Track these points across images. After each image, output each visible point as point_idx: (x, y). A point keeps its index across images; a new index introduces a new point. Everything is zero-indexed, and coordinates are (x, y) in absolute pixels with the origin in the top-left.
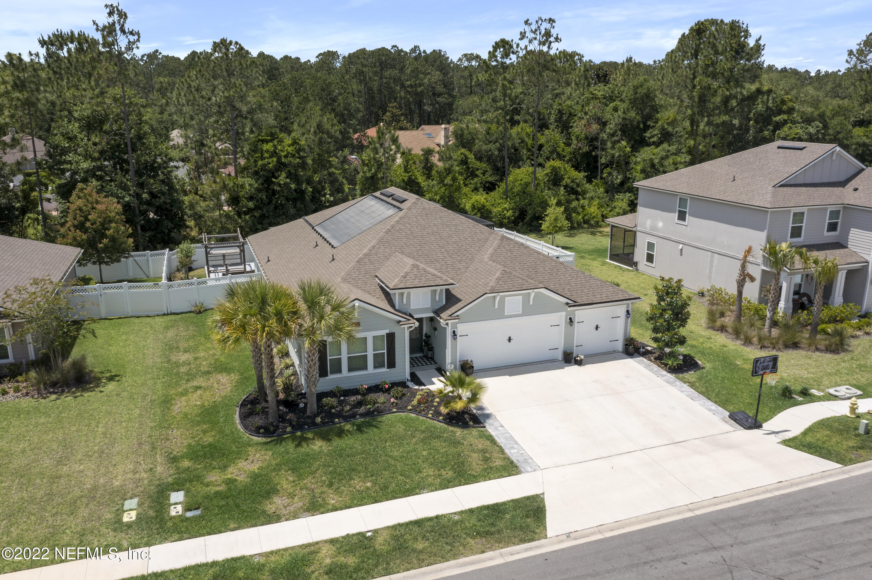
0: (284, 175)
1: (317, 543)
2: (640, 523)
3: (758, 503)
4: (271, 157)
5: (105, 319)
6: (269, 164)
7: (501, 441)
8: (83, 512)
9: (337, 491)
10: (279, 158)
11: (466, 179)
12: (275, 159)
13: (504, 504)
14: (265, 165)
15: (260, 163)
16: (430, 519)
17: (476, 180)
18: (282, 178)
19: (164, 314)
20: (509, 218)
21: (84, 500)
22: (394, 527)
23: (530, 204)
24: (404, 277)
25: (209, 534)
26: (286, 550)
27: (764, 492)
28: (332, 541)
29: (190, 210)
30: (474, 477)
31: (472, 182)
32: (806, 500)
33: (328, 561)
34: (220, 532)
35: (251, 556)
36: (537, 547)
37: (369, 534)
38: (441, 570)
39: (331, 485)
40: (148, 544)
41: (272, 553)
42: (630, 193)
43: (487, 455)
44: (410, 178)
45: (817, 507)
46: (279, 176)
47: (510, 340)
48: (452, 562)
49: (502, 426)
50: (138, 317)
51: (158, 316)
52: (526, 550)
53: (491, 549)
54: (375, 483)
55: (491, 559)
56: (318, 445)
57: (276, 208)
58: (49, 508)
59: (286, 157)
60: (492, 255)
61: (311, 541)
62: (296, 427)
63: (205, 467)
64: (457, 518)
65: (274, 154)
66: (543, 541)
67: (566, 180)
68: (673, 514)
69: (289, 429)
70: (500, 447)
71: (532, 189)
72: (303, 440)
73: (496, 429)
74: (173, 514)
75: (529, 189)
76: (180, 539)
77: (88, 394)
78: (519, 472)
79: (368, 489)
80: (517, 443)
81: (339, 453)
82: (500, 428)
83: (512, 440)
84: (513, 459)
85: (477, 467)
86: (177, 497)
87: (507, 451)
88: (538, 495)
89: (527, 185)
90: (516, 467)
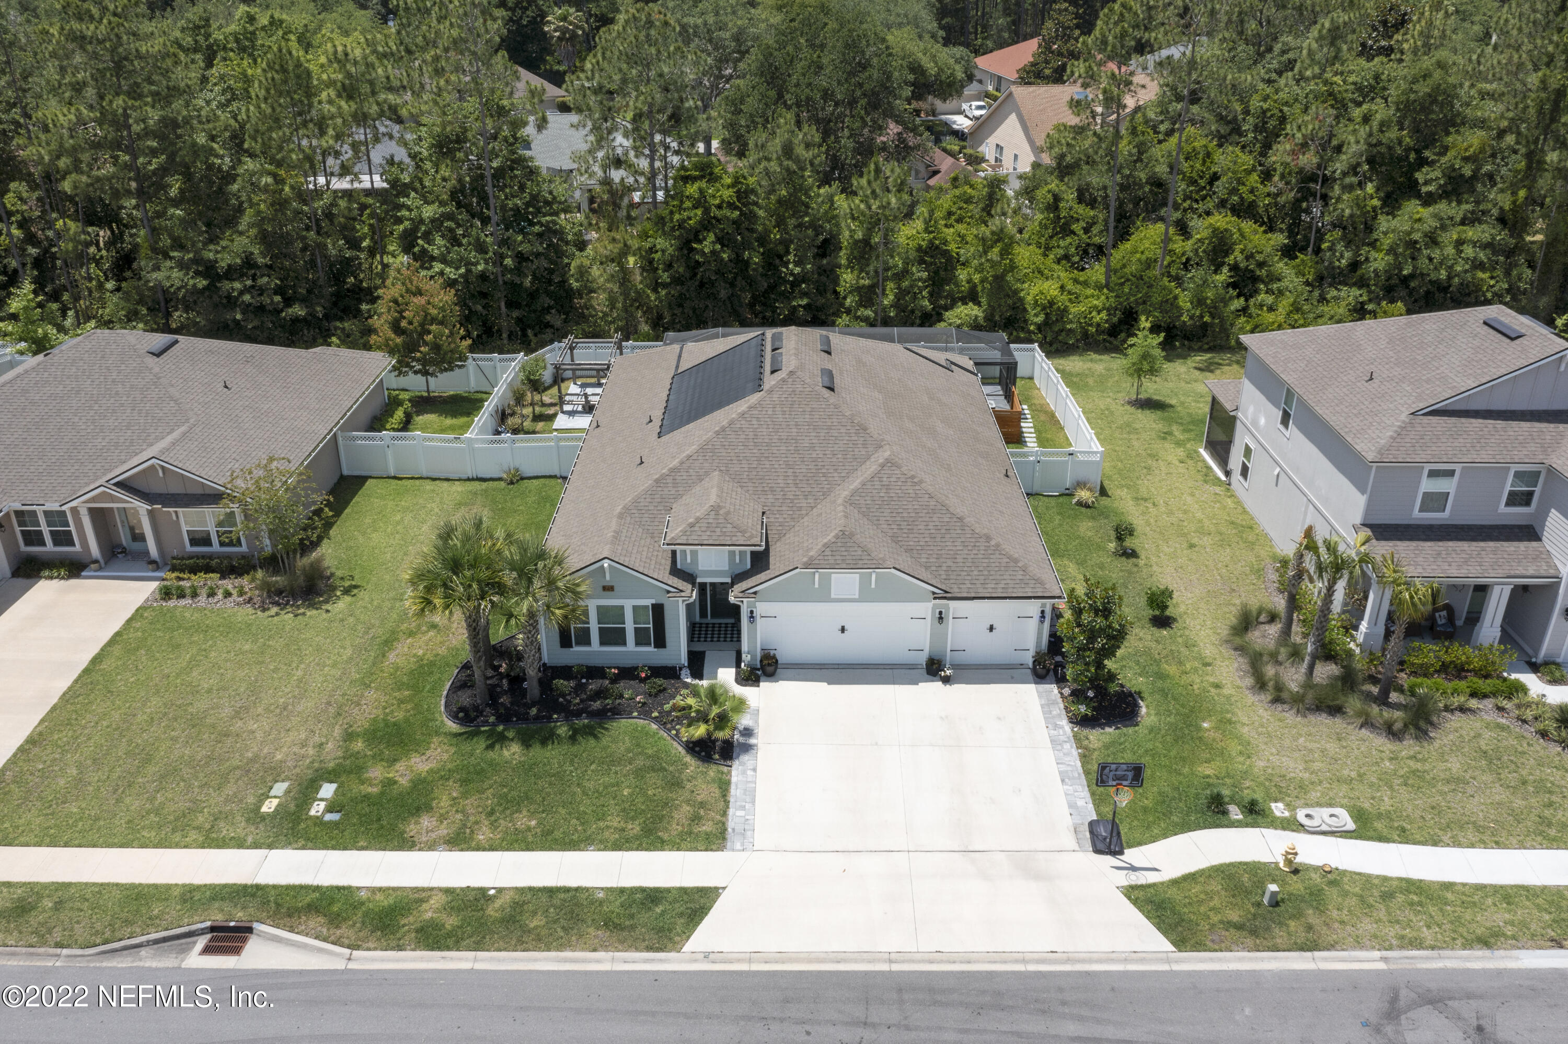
0: (711, 237)
1: (431, 889)
2: (810, 961)
3: (991, 975)
4: (695, 207)
5: (395, 478)
6: (690, 218)
7: (735, 792)
8: (230, 790)
9: (494, 825)
10: (707, 211)
11: (1051, 237)
12: (699, 212)
13: (668, 890)
14: (684, 221)
15: (677, 217)
16: (567, 890)
17: (1069, 240)
18: (708, 244)
19: (469, 479)
20: (1098, 325)
21: (238, 772)
22: (521, 891)
23: (1144, 303)
24: (692, 525)
25: (334, 848)
26: (395, 889)
27: (1016, 961)
28: (448, 891)
29: (577, 280)
30: (663, 842)
31: (1062, 243)
32: (1060, 990)
33: (429, 915)
34: (345, 849)
35: (358, 888)
36: (661, 961)
37: (492, 892)
38: (536, 960)
39: (492, 813)
40: (270, 847)
41: (380, 889)
42: (1360, 288)
43: (702, 812)
44: (931, 242)
45: (1064, 1003)
46: (705, 239)
47: (843, 630)
48: (553, 954)
49: (755, 770)
50: (434, 479)
51: (459, 480)
52: (646, 961)
53: (605, 948)
54: (539, 824)
55: (598, 961)
56: (513, 752)
57: (702, 285)
58: (201, 775)
59: (719, 207)
60: (854, 493)
61: (426, 884)
62: (504, 718)
63: (374, 757)
64: (601, 895)
65: (701, 202)
66: (673, 955)
67: (1237, 253)
68: (863, 961)
69: (492, 719)
70: (727, 803)
71: (1157, 272)
72: (499, 739)
73: (744, 773)
74: (313, 812)
75: (1150, 273)
76: (303, 848)
77: (311, 613)
78: (721, 848)
79: (529, 829)
80: (753, 802)
81: (527, 769)
82: (750, 773)
83: (751, 795)
84: (730, 825)
85: (675, 829)
86: (328, 790)
87: (731, 811)
88: (717, 889)
89: (1149, 264)
90: (724, 839)
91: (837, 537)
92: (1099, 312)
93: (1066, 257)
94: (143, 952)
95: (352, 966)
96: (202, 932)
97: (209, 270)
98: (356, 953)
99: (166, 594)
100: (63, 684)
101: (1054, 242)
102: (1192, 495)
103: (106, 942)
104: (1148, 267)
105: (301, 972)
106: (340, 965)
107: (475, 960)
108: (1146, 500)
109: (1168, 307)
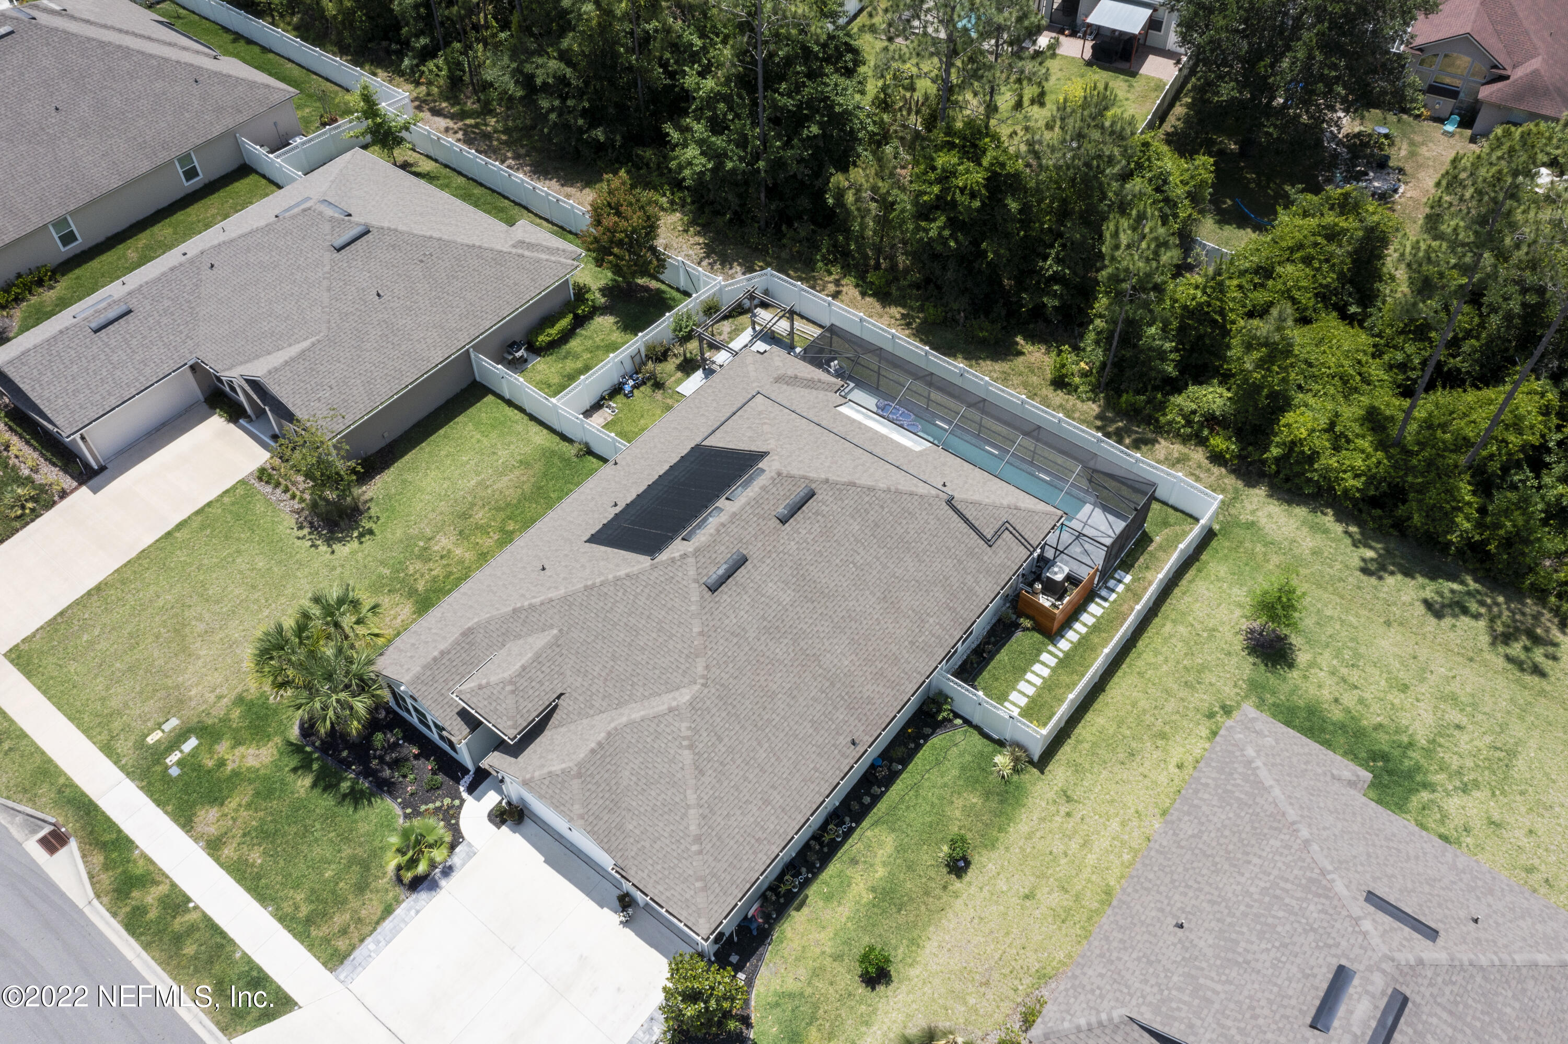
1: (167, 877)
5: (508, 401)
7: (387, 924)
8: (148, 706)
9: (239, 846)
16: (225, 936)
19: (555, 432)
20: (1348, 489)
21: (164, 692)
22: (204, 917)
23: (1419, 492)
24: (481, 688)
25: (155, 800)
26: (152, 862)
28: (174, 885)
30: (309, 936)
33: (148, 898)
34: (159, 805)
35: (137, 847)
37: (191, 905)
39: (246, 834)
40: (128, 774)
41: (146, 857)
43: (352, 927)
49: (418, 912)
51: (549, 428)
54: (261, 865)
56: (303, 784)
59: (961, 190)
61: (167, 870)
62: (326, 746)
63: (233, 731)
64: (237, 956)
69: (318, 743)
70: (375, 929)
71: (1463, 460)
72: (305, 766)
73: (409, 910)
74: (168, 761)
75: (1452, 458)
76: (141, 788)
77: (323, 548)
78: (331, 970)
79: (253, 865)
80: (388, 942)
81: (298, 807)
82: (413, 913)
83: (396, 931)
84: (356, 954)
85: (324, 930)
86: (191, 744)
87: (369, 940)
88: (296, 1004)
89: (1461, 444)
90: (342, 963)
91: (563, 771)
92: (1356, 476)
93: (1403, 367)
94: (19, 819)
95: (87, 911)
96: (51, 824)
97: (527, 81)
98: (96, 902)
99: (263, 475)
100: (148, 540)
101: (1400, 340)
102: (1123, 824)
103: (8, 798)
104: (1457, 449)
105: (63, 895)
106: (81, 903)
107: (139, 956)
108: (1069, 799)
109: (1438, 515)
